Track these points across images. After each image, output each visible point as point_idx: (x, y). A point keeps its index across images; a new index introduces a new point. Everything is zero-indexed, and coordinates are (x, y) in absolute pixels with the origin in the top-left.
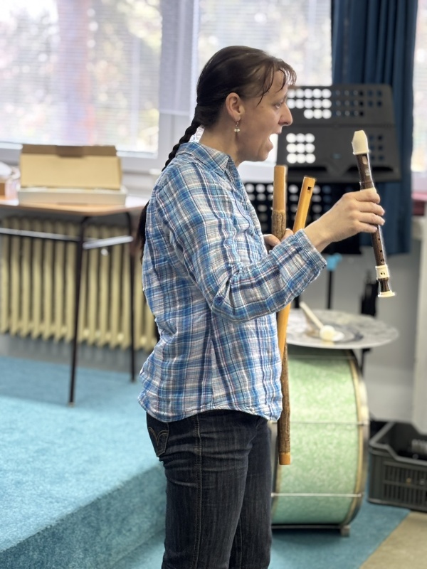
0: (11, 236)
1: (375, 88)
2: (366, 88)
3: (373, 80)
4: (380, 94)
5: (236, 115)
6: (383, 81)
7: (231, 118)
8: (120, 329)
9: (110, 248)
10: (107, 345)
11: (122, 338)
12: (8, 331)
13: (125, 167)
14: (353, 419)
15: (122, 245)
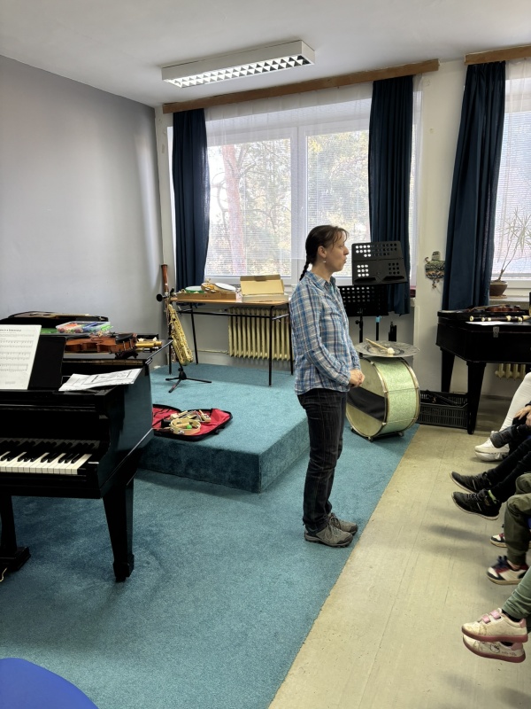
0: (232, 316)
1: (393, 242)
2: (389, 243)
3: (391, 240)
4: (395, 245)
5: (324, 255)
6: (395, 240)
7: (322, 257)
8: (286, 353)
9: (280, 319)
10: (280, 359)
11: (287, 356)
12: (233, 355)
13: (285, 284)
14: (413, 386)
15: (285, 317)
